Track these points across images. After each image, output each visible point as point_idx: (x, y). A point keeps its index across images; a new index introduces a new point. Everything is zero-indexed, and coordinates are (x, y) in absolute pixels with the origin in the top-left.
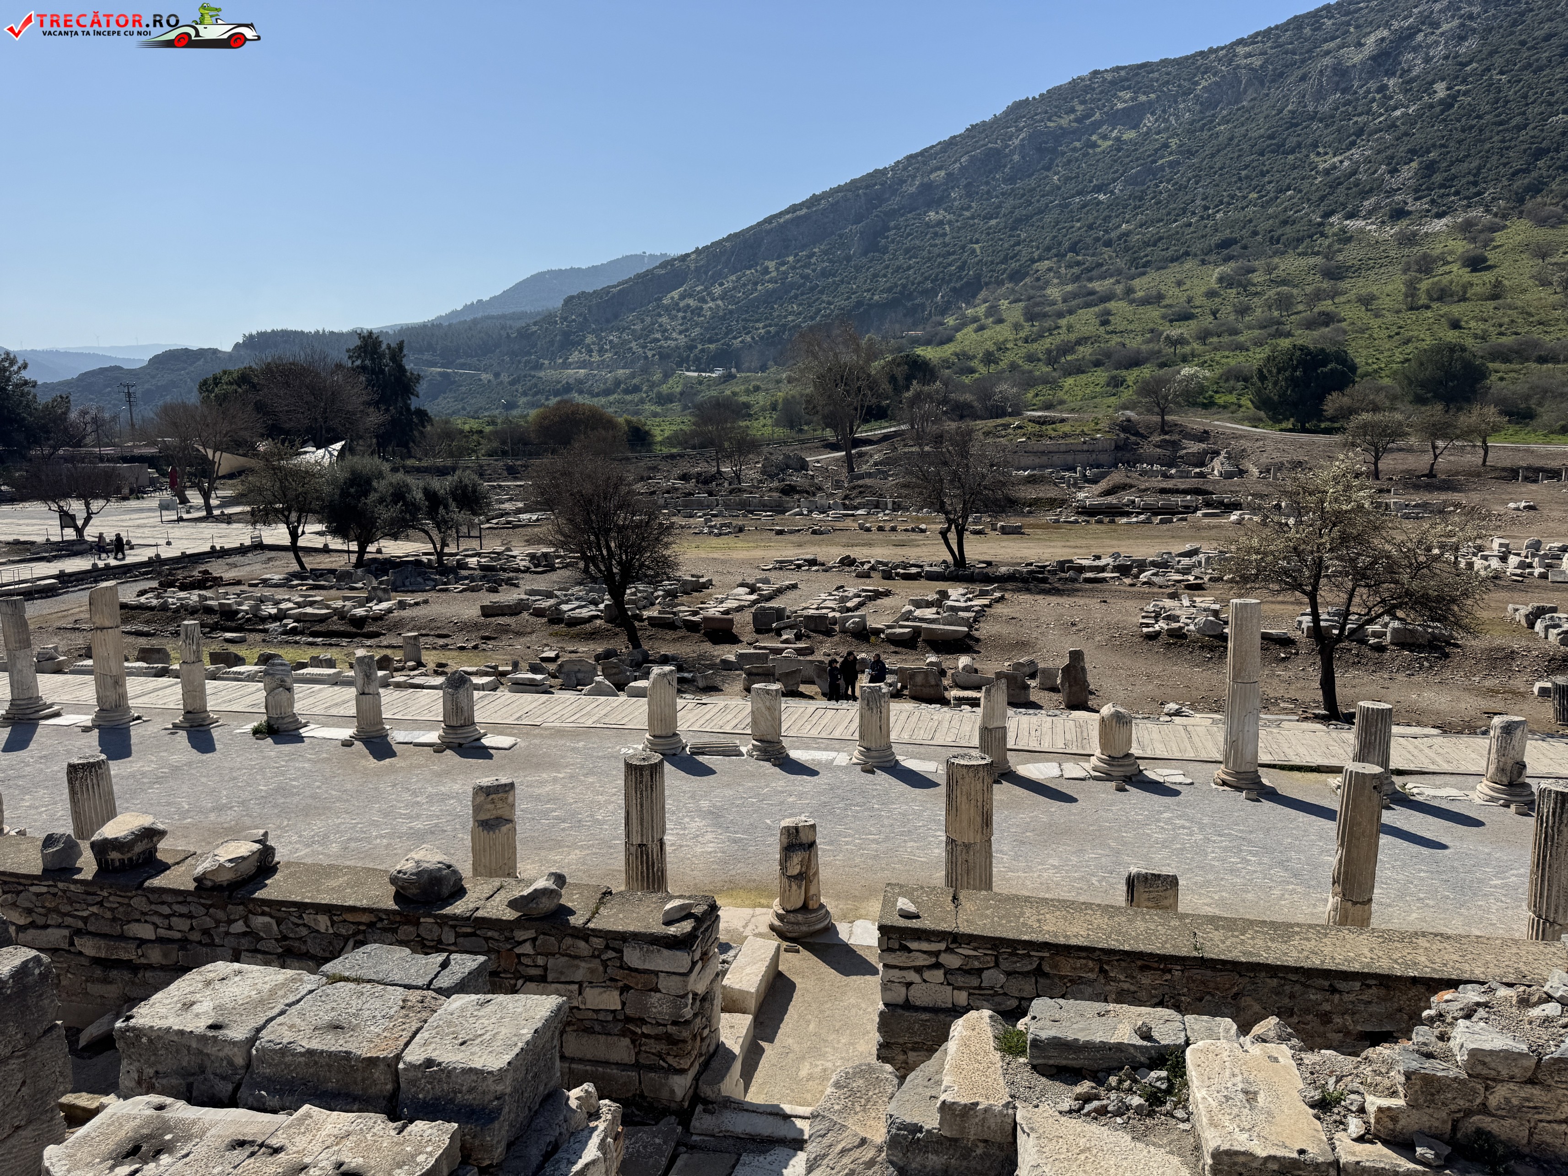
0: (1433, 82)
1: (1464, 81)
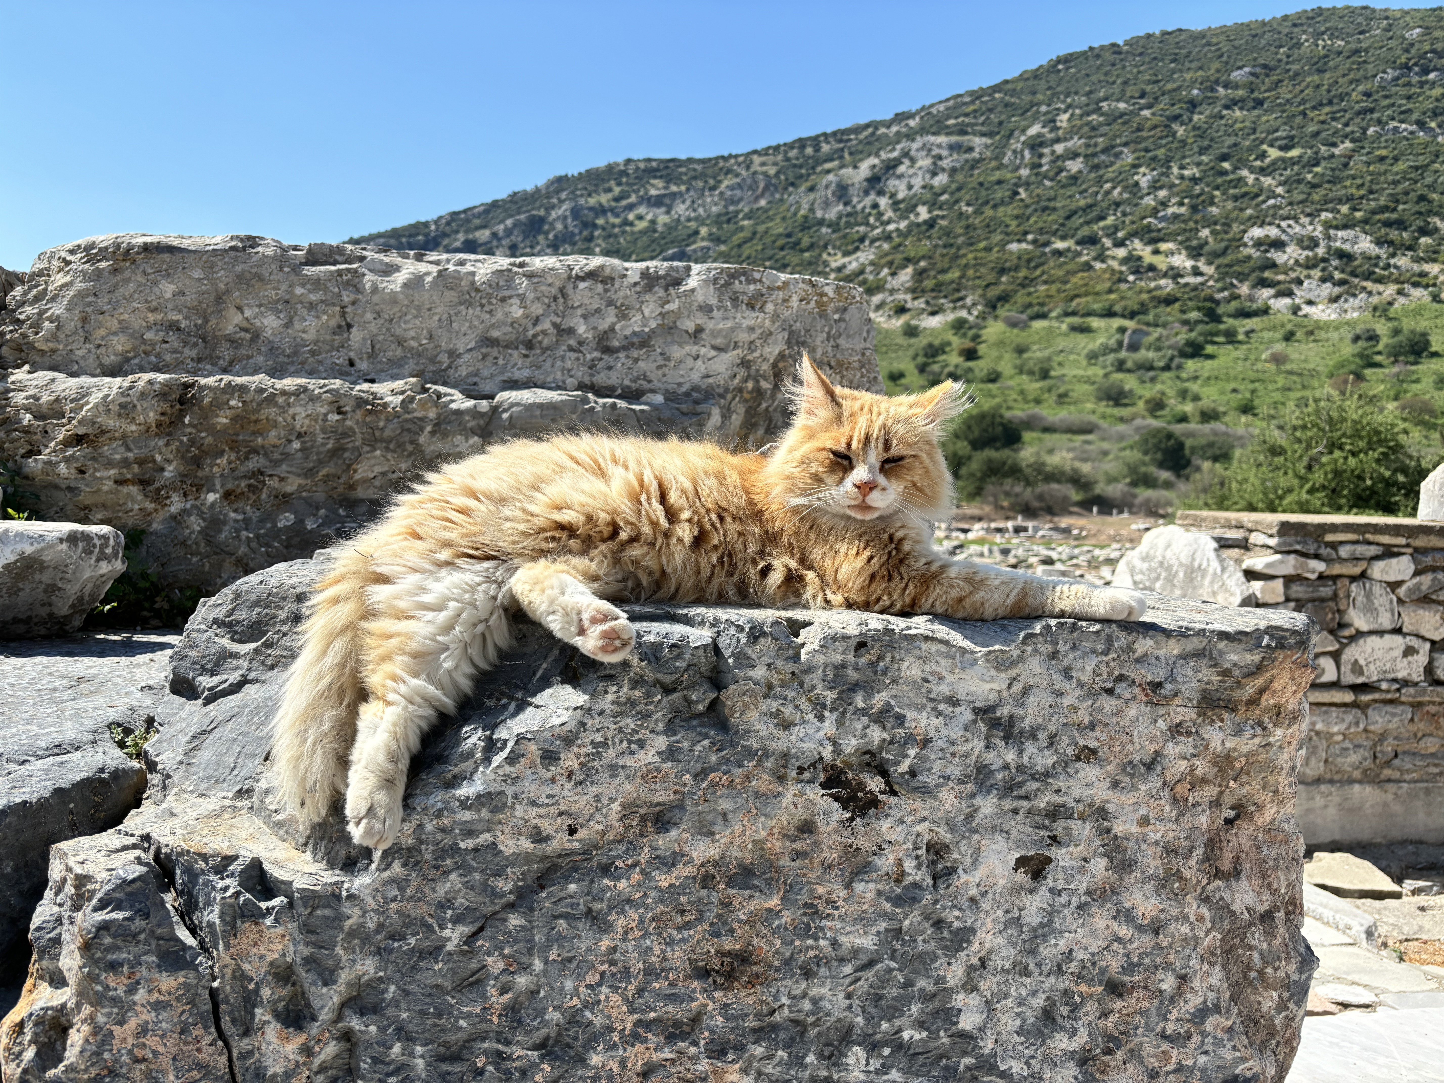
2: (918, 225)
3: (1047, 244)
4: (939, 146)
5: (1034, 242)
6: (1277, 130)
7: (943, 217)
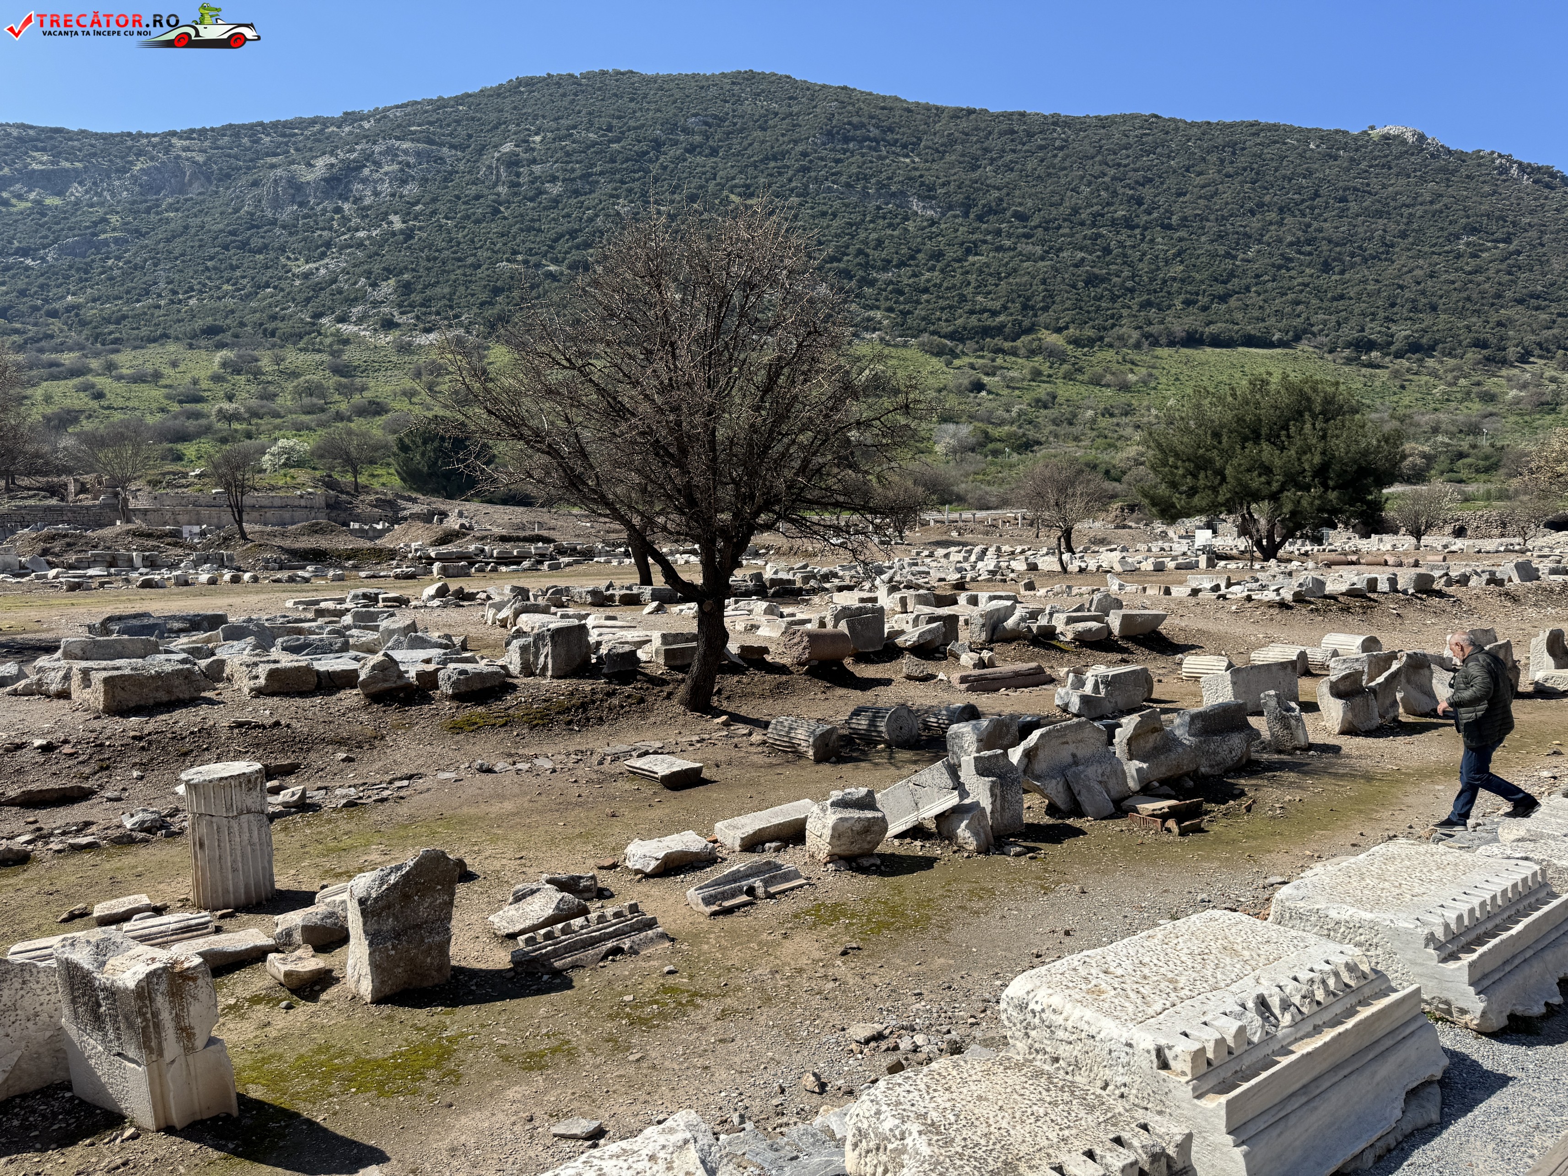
0: (387, 214)
1: (415, 218)
2: (394, 234)
3: (538, 266)
4: (406, 152)
5: (526, 262)
6: (733, 178)
7: (420, 229)
